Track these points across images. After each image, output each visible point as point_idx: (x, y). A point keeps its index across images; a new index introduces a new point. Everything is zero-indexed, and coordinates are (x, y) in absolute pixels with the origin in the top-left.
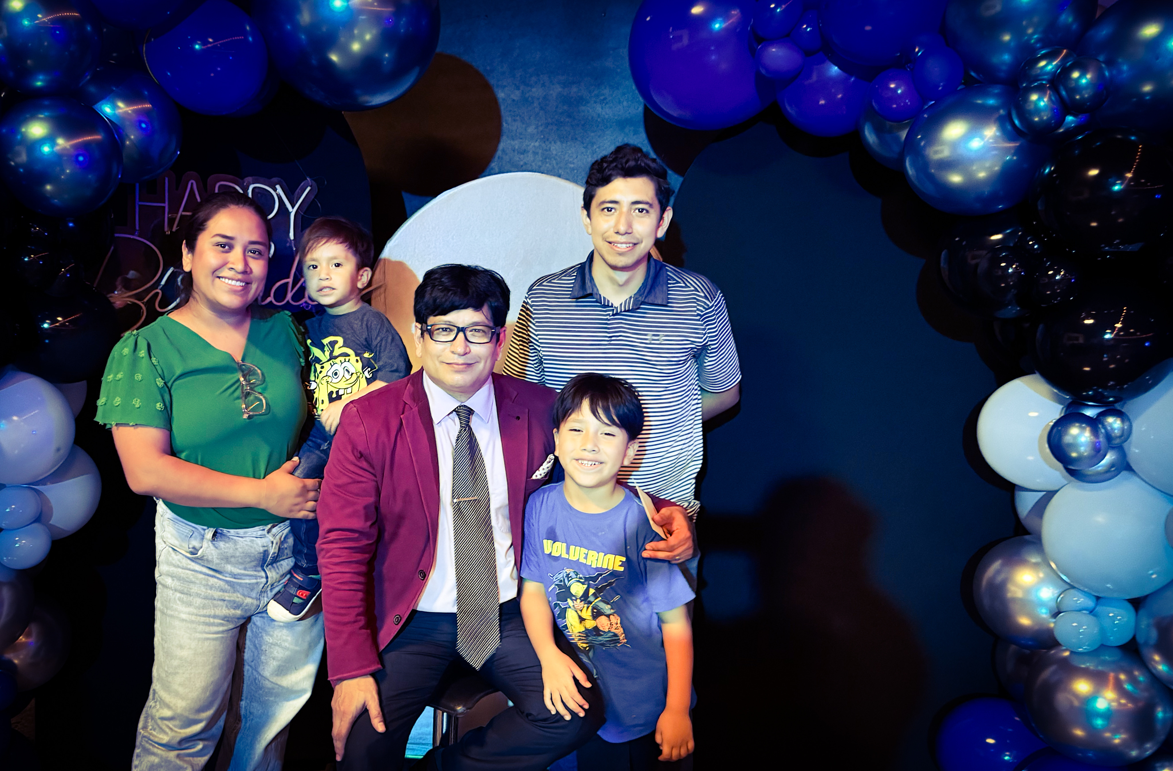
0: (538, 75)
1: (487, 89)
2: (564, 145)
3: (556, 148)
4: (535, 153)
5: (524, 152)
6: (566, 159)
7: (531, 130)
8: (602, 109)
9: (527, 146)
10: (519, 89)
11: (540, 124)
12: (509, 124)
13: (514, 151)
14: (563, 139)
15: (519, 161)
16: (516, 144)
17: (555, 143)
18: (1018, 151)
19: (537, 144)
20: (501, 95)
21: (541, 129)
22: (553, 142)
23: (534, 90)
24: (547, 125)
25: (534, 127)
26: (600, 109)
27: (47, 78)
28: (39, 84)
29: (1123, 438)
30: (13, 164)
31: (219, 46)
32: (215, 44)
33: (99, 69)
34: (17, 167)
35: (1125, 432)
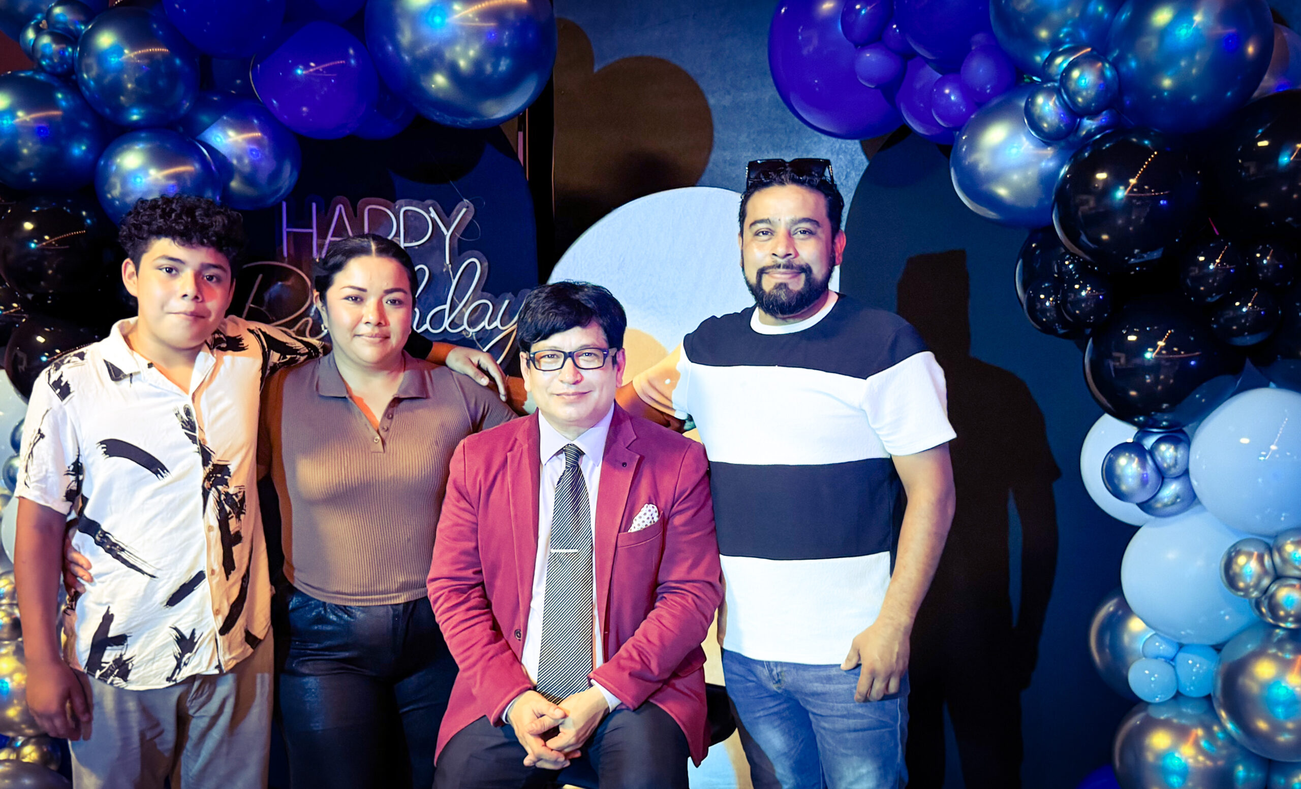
0: (749, 77)
1: (698, 94)
5: (735, 163)
7: (743, 138)
9: (739, 156)
11: (752, 132)
12: (720, 134)
13: (725, 162)
14: (776, 147)
15: (728, 173)
16: (728, 155)
17: (768, 152)
20: (712, 101)
21: (753, 137)
23: (745, 94)
24: (759, 133)
25: (746, 135)
27: (142, 111)
28: (135, 117)
29: (1177, 467)
30: (109, 196)
31: (321, 70)
32: (317, 68)
33: (215, 99)
34: (114, 199)
35: (1179, 461)
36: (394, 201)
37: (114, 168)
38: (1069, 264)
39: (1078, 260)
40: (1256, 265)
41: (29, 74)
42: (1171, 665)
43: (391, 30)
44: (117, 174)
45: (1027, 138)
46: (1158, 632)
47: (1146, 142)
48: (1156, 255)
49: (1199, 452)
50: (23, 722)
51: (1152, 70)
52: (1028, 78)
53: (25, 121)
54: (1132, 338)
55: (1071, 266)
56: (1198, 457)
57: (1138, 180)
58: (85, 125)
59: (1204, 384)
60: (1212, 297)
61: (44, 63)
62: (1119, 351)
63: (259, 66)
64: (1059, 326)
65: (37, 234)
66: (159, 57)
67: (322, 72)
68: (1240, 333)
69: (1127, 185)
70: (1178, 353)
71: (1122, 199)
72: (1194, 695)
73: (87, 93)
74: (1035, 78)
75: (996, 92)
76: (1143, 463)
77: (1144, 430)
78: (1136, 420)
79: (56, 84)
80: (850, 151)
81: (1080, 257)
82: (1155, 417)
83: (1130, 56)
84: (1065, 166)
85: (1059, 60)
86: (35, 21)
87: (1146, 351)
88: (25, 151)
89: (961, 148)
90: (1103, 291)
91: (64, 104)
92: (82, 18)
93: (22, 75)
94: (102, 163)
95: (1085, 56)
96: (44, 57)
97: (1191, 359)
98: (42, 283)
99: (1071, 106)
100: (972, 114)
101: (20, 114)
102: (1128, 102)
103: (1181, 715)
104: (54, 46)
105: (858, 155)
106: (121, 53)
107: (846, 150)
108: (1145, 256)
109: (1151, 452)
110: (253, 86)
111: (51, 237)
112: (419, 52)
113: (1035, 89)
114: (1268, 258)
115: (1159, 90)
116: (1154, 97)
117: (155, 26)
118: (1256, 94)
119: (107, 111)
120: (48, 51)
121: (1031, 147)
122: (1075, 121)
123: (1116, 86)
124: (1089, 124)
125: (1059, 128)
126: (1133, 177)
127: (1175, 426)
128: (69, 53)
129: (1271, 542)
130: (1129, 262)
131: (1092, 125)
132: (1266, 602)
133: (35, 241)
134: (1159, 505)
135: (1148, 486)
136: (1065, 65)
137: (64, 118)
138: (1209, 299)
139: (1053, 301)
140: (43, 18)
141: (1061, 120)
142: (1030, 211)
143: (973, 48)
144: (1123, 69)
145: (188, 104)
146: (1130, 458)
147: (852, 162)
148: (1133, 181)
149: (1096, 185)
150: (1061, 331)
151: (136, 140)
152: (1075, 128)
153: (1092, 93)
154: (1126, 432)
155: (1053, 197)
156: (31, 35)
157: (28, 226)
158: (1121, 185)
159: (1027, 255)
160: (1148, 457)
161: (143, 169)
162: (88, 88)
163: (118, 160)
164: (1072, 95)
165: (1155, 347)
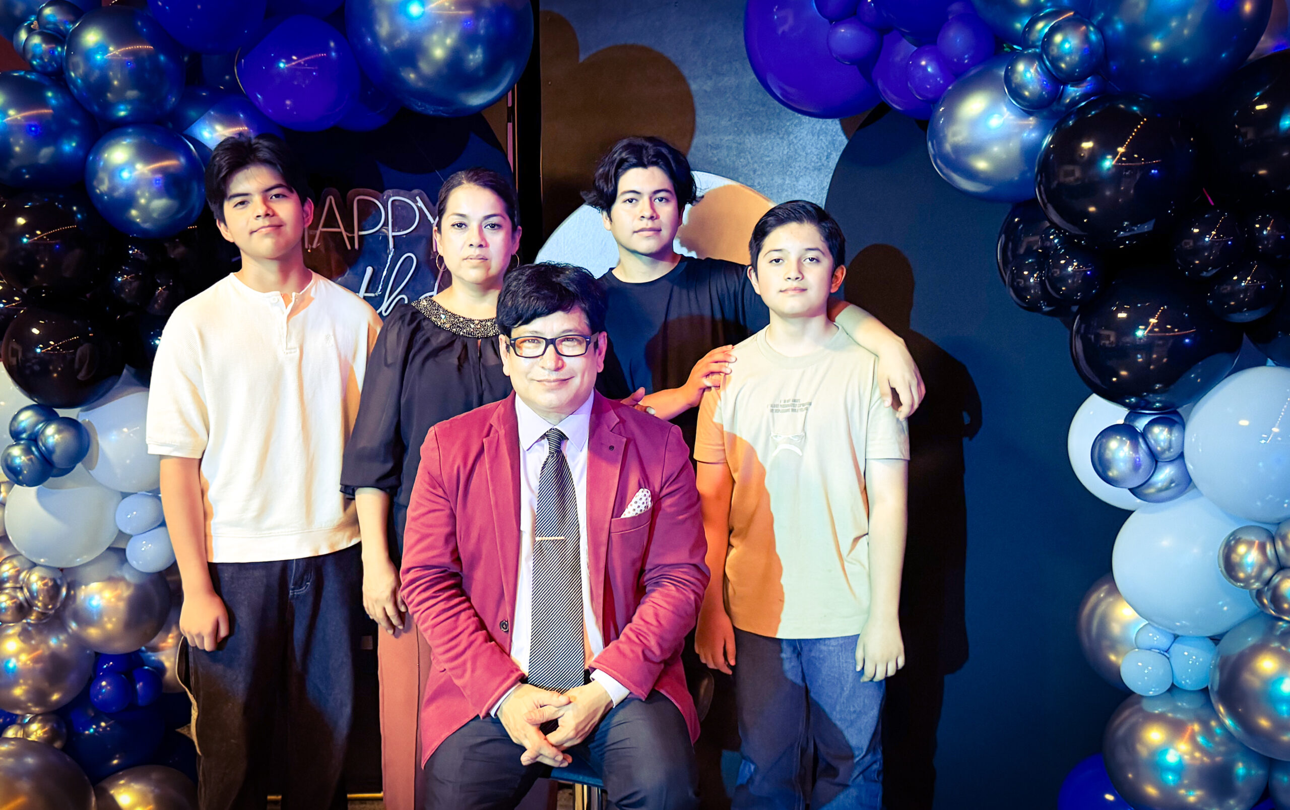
1: (680, 80)
2: (759, 136)
4: (729, 148)
5: (718, 147)
6: (762, 152)
9: (721, 140)
10: (711, 79)
11: (733, 115)
12: (702, 118)
13: (707, 146)
14: (758, 130)
15: (711, 157)
17: (750, 135)
19: (731, 137)
20: (694, 87)
22: (747, 136)
23: (726, 79)
27: (129, 107)
28: (122, 114)
29: (1172, 450)
30: (98, 191)
31: (302, 63)
32: (299, 61)
33: (204, 94)
34: (102, 194)
35: (1174, 444)
36: (382, 191)
37: (102, 163)
38: (1054, 238)
39: (1064, 234)
40: (1255, 237)
41: (22, 73)
42: (1165, 656)
43: (369, 21)
44: (105, 168)
45: (1008, 109)
46: (1151, 623)
47: (1135, 108)
48: (1147, 227)
49: (1195, 435)
50: (30, 701)
51: (1138, 32)
52: (1008, 47)
53: (16, 119)
54: (1122, 315)
55: (1056, 241)
56: (1193, 440)
57: (1126, 148)
58: (75, 122)
59: (1200, 363)
60: (1207, 271)
61: (35, 63)
62: (1107, 328)
63: (243, 60)
64: (1044, 303)
65: (28, 229)
66: (144, 54)
67: (304, 65)
68: (1238, 309)
69: (1114, 154)
70: (1172, 330)
71: (1109, 169)
72: (1190, 689)
73: (75, 91)
74: (1015, 47)
75: (975, 62)
76: (1135, 446)
77: (1135, 412)
78: (1127, 401)
79: (47, 83)
80: (830, 133)
81: (1066, 231)
82: (1147, 398)
83: (1116, 18)
84: (1048, 137)
85: (1040, 25)
86: (29, 22)
87: (1137, 328)
88: (17, 149)
89: (939, 120)
90: (1089, 267)
91: (54, 102)
92: (72, 18)
93: (16, 74)
94: (91, 158)
95: (1068, 20)
96: (34, 57)
97: (1186, 336)
98: (36, 277)
99: (1054, 73)
100: (948, 86)
101: (12, 112)
102: (1114, 68)
103: (1176, 709)
104: (44, 46)
105: (839, 136)
106: (105, 50)
107: (827, 131)
108: (1136, 229)
109: (1144, 435)
110: (238, 81)
111: (42, 233)
112: (398, 42)
113: (1014, 58)
114: (1269, 228)
115: (1148, 54)
116: (1143, 61)
117: (139, 23)
118: (1251, 57)
119: (96, 108)
120: (38, 51)
121: (1012, 117)
122: (1059, 89)
123: (1101, 50)
124: (1073, 92)
125: (1041, 96)
126: (1122, 146)
127: (1169, 408)
128: (59, 53)
129: (1273, 529)
130: (1119, 236)
131: (1076, 92)
132: (1269, 594)
133: (27, 236)
134: (1152, 490)
135: (1141, 471)
136: (1046, 30)
137: (54, 116)
138: (1205, 274)
139: (1036, 277)
140: (35, 20)
141: (1043, 88)
142: (1011, 184)
143: (950, 17)
144: (1109, 33)
145: (174, 99)
146: (1121, 439)
147: (833, 143)
148: (1121, 150)
149: (1082, 155)
150: (1047, 309)
151: (124, 135)
152: (1058, 96)
153: (1076, 58)
154: (1117, 414)
155: (1036, 169)
156: (23, 35)
157: (21, 221)
158: (1110, 154)
159: (1010, 231)
160: (1141, 440)
161: (130, 164)
162: (76, 86)
163: (106, 155)
164: (1055, 61)
165: (1147, 324)
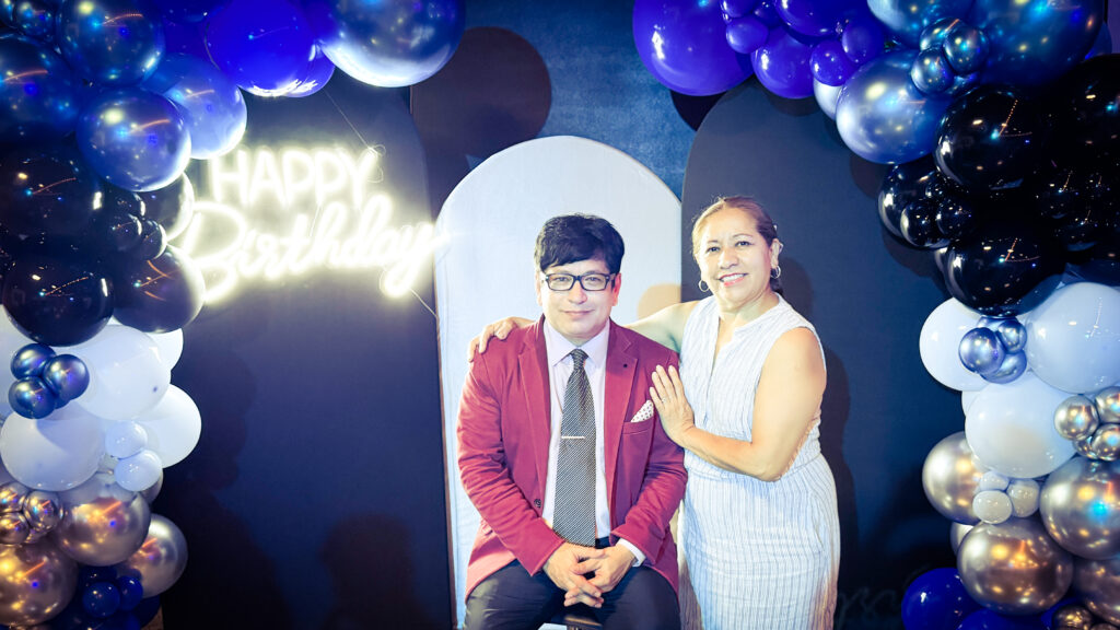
0: (579, 45)
1: (538, 58)
2: (606, 109)
3: (599, 112)
4: (581, 118)
5: (571, 116)
7: (576, 96)
8: (638, 74)
9: (574, 111)
10: (564, 59)
11: (584, 90)
12: (558, 92)
13: (562, 115)
14: (605, 103)
15: (566, 125)
16: (564, 109)
18: (925, 108)
19: (582, 109)
20: (549, 65)
21: (585, 95)
22: (596, 107)
23: (577, 60)
24: (590, 91)
25: (579, 93)
26: (635, 76)
27: (120, 71)
28: (113, 77)
29: (1018, 345)
30: (95, 147)
32: (266, 34)
34: (99, 149)
38: (939, 191)
40: (1090, 189)
47: (1010, 94)
48: (1015, 184)
50: (27, 613)
53: (15, 80)
57: (1008, 124)
61: (26, 26)
65: (31, 183)
66: (136, 21)
69: (1000, 128)
70: (1023, 257)
71: (997, 139)
77: (989, 317)
79: (39, 46)
85: (937, 31)
87: (999, 257)
88: (15, 107)
91: (48, 63)
94: (87, 119)
95: (959, 27)
97: (1033, 262)
99: (952, 67)
101: (9, 73)
102: (993, 63)
104: (35, 12)
106: (102, 19)
108: (1007, 185)
111: (45, 186)
116: (1013, 59)
122: (952, 79)
123: (986, 51)
124: (961, 81)
126: (1004, 122)
137: (49, 76)
141: (943, 77)
144: (993, 36)
146: (983, 340)
148: (1004, 125)
149: (976, 128)
152: (950, 84)
153: (969, 56)
154: (978, 320)
157: (22, 176)
158: (996, 128)
161: (125, 123)
165: (1006, 253)
